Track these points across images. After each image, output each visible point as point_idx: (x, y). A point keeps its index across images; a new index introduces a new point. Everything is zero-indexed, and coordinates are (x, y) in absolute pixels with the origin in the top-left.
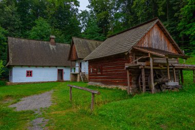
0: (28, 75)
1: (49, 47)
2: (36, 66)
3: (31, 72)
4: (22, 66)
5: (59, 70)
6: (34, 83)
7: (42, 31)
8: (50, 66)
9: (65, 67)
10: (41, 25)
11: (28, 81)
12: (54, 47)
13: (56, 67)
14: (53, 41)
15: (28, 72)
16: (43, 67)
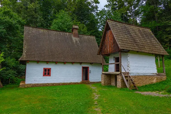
0: (45, 74)
1: (71, 39)
2: (56, 63)
3: (49, 70)
4: (38, 62)
5: (83, 68)
6: (53, 85)
7: (63, 23)
8: (73, 63)
9: (91, 64)
10: (62, 18)
11: (46, 82)
12: (77, 39)
13: (81, 63)
14: (76, 32)
15: (45, 70)
16: (65, 63)
